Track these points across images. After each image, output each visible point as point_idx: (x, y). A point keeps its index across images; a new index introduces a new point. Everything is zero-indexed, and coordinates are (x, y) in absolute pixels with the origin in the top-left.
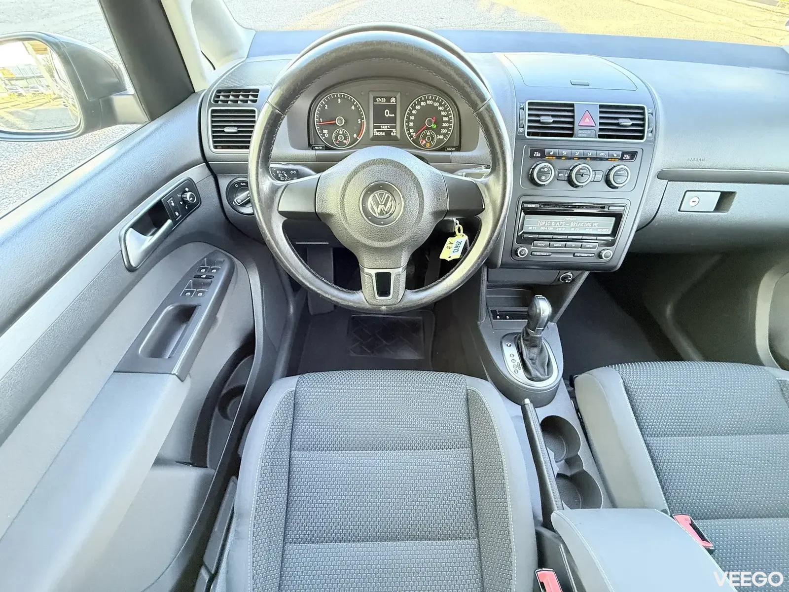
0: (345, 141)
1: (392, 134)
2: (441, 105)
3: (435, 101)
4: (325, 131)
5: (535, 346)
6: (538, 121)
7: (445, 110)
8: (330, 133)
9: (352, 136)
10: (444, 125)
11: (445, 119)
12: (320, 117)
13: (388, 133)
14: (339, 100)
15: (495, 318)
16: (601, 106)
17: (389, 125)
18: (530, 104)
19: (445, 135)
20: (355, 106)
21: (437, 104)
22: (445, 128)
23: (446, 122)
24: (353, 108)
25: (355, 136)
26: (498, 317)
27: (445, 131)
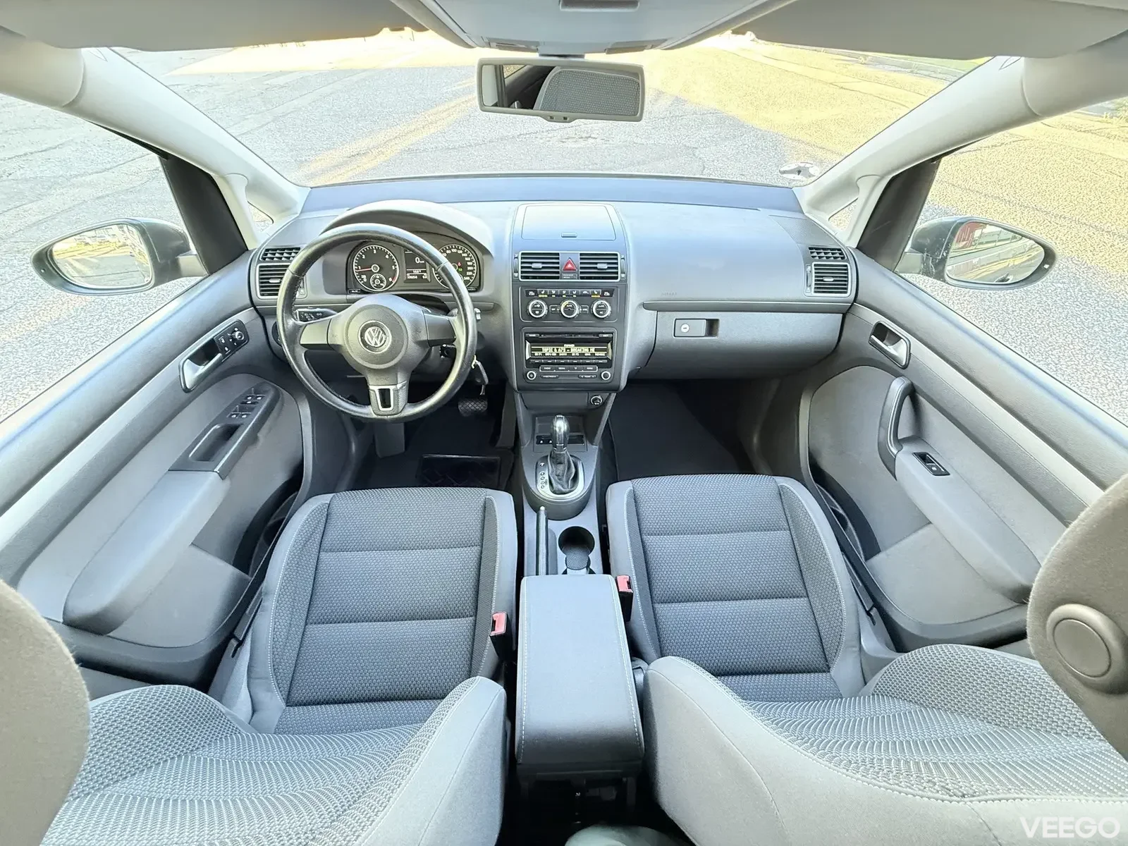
0: (381, 284)
1: (424, 277)
2: (464, 252)
3: (458, 249)
4: (364, 277)
5: (561, 463)
6: (530, 267)
7: (468, 257)
8: (368, 279)
9: (387, 280)
10: (469, 268)
11: (469, 263)
12: (358, 264)
13: (420, 277)
14: (375, 251)
15: (538, 443)
16: (581, 254)
17: (420, 270)
18: (523, 254)
19: (470, 276)
20: (389, 255)
21: (461, 252)
22: (470, 271)
23: (470, 266)
24: (387, 257)
25: (390, 279)
26: (542, 442)
27: (470, 273)
